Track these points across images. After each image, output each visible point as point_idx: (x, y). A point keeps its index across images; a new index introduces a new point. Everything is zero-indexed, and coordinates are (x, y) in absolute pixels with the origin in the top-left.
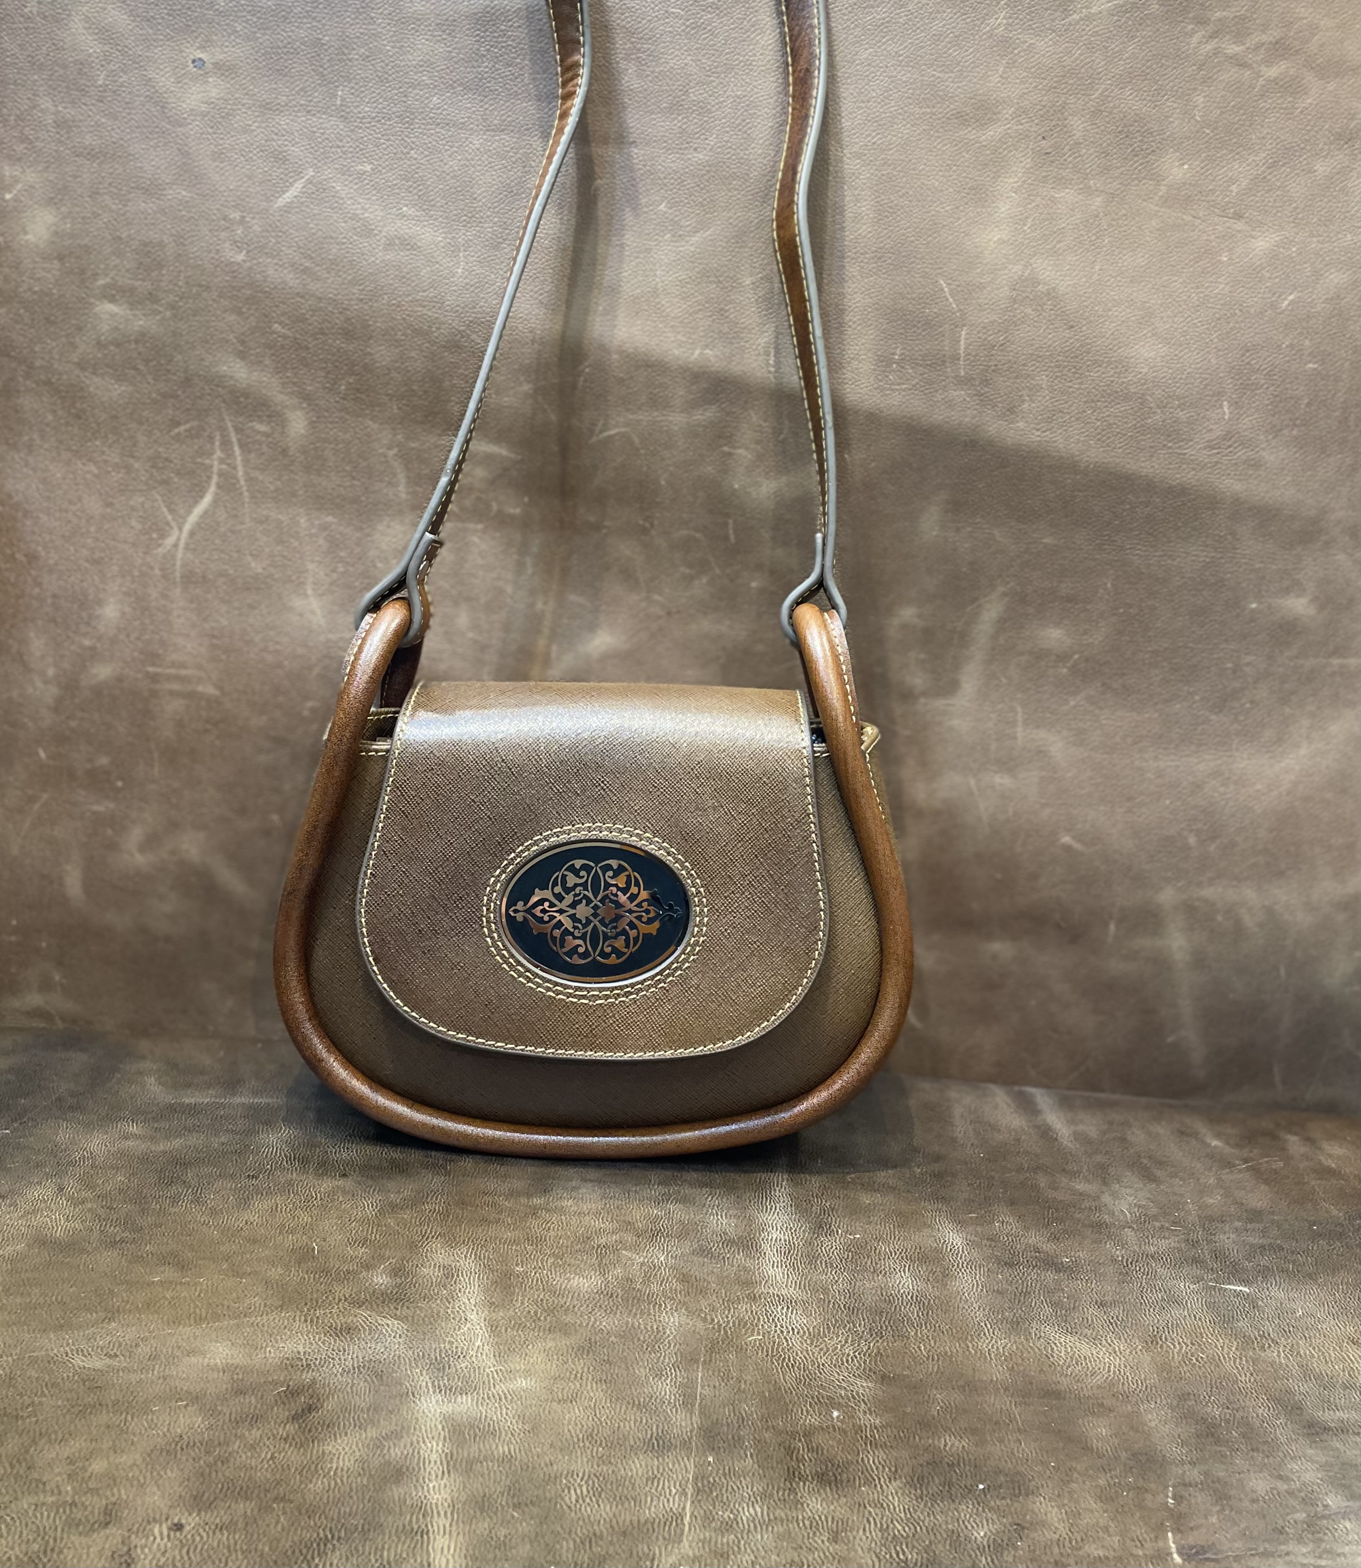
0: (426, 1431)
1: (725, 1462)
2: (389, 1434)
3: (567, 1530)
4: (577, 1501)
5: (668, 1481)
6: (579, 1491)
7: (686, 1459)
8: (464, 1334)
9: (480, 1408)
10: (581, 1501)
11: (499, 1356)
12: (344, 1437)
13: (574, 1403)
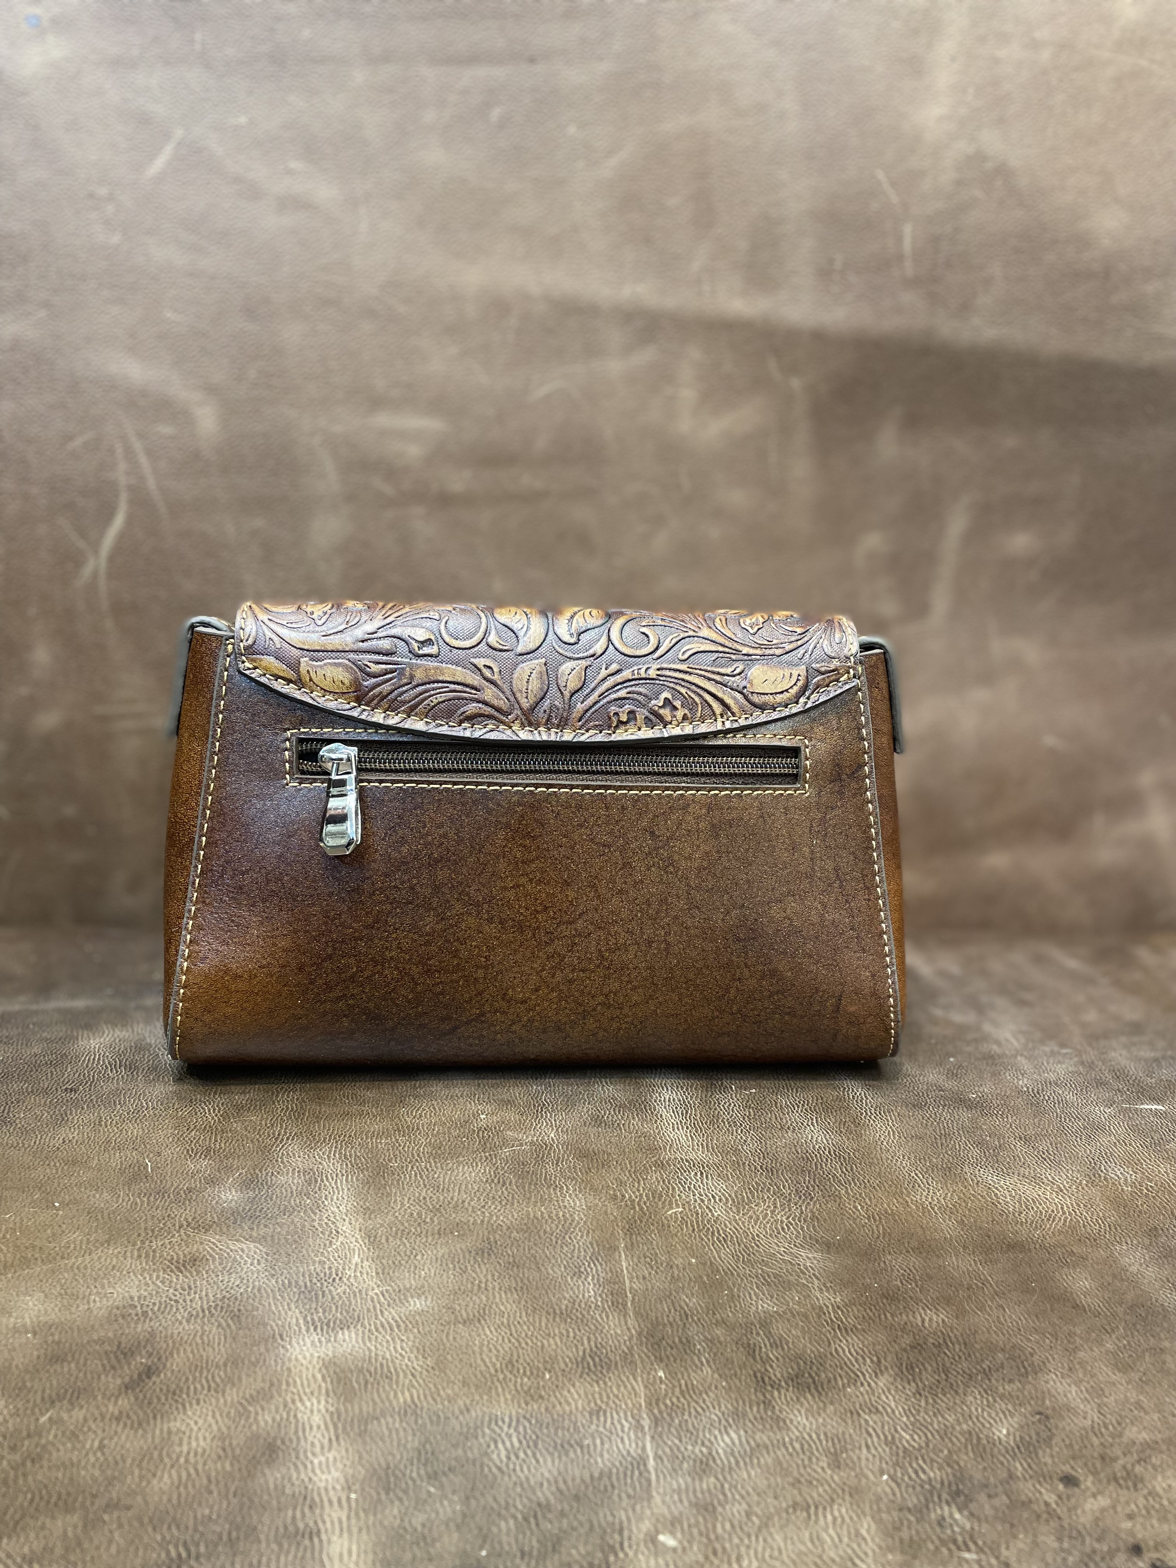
0: (302, 1384)
1: (680, 1376)
2: (255, 1394)
3: (503, 1503)
4: (509, 1458)
5: (617, 1413)
6: (508, 1444)
7: (631, 1377)
8: (337, 1250)
9: (368, 1344)
10: (513, 1458)
11: (384, 1273)
12: (195, 1406)
13: (483, 1322)
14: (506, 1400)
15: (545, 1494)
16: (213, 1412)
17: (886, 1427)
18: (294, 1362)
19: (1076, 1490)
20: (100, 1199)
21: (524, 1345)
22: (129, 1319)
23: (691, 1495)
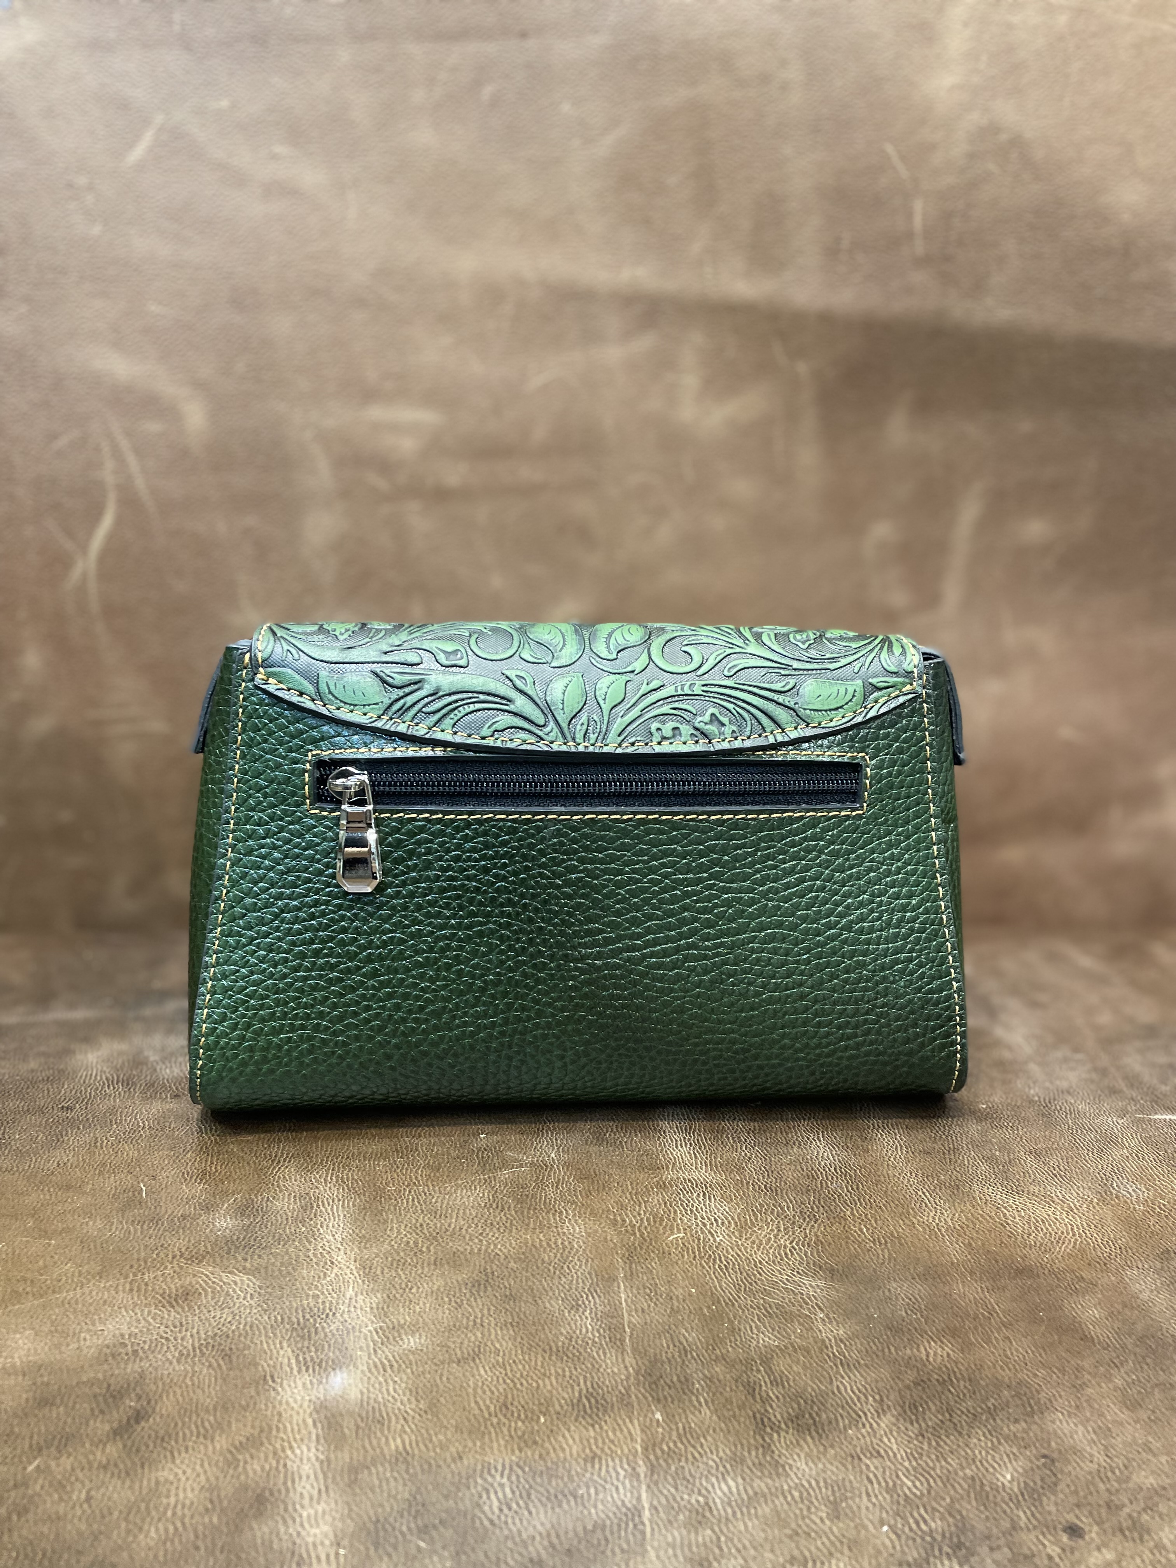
0: (293, 1430)
1: (677, 1418)
4: (501, 1510)
5: (613, 1460)
6: (500, 1494)
7: (627, 1420)
8: (331, 1283)
9: (361, 1386)
10: (505, 1509)
11: (378, 1308)
12: (183, 1454)
13: (477, 1361)
14: (499, 1445)
15: (538, 1549)
16: (202, 1460)
17: (888, 1473)
18: (284, 1406)
19: (1081, 1542)
20: (93, 1227)
21: (519, 1386)
22: (119, 1358)
23: (686, 1549)
